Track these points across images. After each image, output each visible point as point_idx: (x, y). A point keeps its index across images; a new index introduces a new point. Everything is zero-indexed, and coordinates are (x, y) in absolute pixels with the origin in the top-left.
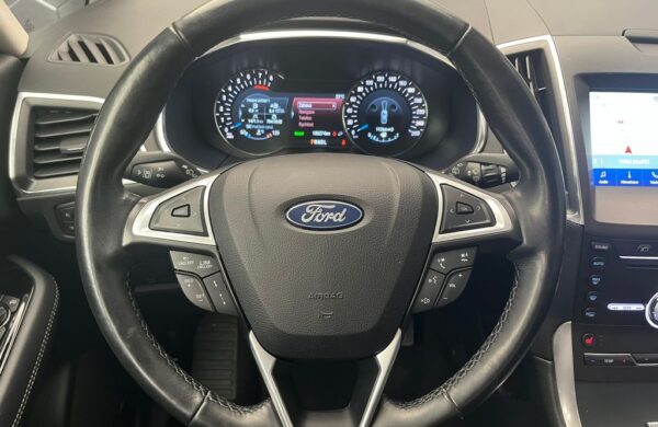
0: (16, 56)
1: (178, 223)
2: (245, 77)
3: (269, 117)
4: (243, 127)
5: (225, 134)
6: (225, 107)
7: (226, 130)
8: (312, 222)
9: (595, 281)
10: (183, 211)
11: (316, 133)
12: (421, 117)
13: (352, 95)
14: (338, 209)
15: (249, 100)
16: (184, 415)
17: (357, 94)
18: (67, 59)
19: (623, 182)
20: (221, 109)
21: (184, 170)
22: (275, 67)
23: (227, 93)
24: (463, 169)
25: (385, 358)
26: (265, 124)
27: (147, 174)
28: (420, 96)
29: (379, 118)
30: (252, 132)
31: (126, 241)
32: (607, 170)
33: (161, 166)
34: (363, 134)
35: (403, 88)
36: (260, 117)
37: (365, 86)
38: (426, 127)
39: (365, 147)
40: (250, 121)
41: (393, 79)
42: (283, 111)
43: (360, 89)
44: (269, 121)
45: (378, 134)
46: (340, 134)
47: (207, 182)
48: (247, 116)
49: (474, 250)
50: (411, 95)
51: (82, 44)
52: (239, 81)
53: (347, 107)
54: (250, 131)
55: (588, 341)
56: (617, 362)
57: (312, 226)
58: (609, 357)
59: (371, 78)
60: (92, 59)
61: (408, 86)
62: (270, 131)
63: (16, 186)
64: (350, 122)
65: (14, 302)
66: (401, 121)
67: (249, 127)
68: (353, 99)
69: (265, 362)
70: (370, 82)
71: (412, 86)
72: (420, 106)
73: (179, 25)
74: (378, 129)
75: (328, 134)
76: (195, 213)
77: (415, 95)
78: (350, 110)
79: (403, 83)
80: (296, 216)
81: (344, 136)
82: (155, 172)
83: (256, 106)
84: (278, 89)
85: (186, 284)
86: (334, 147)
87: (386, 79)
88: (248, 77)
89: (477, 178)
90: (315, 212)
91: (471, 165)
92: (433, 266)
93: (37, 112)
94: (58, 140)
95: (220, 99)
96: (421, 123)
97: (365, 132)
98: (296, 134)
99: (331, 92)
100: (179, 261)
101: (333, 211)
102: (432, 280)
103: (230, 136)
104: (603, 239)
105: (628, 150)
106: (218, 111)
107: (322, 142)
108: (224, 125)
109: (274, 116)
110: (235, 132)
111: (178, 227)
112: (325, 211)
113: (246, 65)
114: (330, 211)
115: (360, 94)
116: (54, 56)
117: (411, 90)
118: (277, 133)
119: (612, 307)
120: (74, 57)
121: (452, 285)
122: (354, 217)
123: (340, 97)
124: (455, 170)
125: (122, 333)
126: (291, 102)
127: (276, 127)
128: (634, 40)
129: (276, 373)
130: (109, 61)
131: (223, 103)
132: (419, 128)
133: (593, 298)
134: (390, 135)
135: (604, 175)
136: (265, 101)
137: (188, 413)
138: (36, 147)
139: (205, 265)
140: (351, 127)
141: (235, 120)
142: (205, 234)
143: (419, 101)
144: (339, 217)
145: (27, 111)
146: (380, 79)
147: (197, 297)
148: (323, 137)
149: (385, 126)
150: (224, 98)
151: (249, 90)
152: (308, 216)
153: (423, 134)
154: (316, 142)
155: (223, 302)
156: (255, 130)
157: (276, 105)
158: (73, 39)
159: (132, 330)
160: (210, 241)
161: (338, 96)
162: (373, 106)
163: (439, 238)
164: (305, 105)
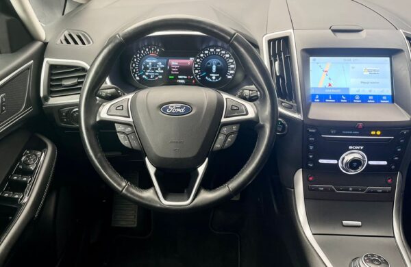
0: (41, 41)
1: (119, 113)
2: (145, 50)
3: (157, 69)
4: (144, 74)
5: (135, 77)
6: (136, 64)
7: (136, 75)
8: (171, 112)
9: (311, 148)
10: (120, 108)
11: (180, 77)
12: (232, 69)
13: (198, 58)
14: (182, 107)
15: (147, 61)
16: (119, 190)
17: (200, 58)
18: (64, 42)
19: (327, 100)
20: (134, 65)
21: (119, 93)
22: (160, 45)
23: (137, 58)
24: (242, 93)
25: (201, 169)
26: (155, 72)
27: (104, 94)
28: (231, 59)
29: (211, 68)
30: (149, 76)
31: (98, 119)
32: (318, 95)
33: (109, 91)
34: (203, 78)
35: (223, 54)
36: (153, 69)
37: (204, 53)
38: (235, 74)
39: (204, 83)
40: (148, 71)
41: (218, 50)
42: (163, 66)
43: (202, 55)
44: (157, 71)
45: (211, 77)
46: (192, 77)
47: (130, 96)
48: (146, 68)
49: (238, 125)
50: (227, 58)
51: (70, 35)
52: (142, 52)
53: (195, 64)
54: (147, 76)
55: (311, 179)
56: (326, 189)
57: (171, 114)
58: (321, 187)
59: (207, 50)
60: (76, 43)
61: (226, 54)
62: (157, 76)
63: (43, 101)
64: (197, 71)
65: (39, 153)
66: (222, 71)
67: (147, 74)
68: (198, 60)
69: (152, 170)
70: (206, 52)
71: (228, 54)
72: (232, 63)
73: (121, 34)
74: (211, 75)
75: (185, 77)
76: (125, 108)
77: (229, 58)
78: (197, 66)
79: (223, 52)
80: (165, 110)
81: (194, 79)
82: (107, 93)
83: (150, 64)
84: (161, 55)
85: (121, 137)
86: (188, 83)
87: (215, 50)
88: (147, 50)
89: (248, 97)
90: (172, 108)
91: (245, 91)
92: (221, 132)
93: (52, 67)
94: (61, 80)
95: (133, 60)
96: (232, 72)
97: (205, 76)
98: (170, 77)
99: (187, 57)
100: (119, 128)
101: (180, 108)
102: (221, 137)
103: (138, 78)
104: (313, 127)
105: (330, 85)
106: (132, 66)
107: (183, 81)
108: (135, 73)
109: (159, 69)
110: (140, 76)
111: (118, 114)
112: (176, 108)
113: (146, 44)
114: (178, 108)
115: (202, 57)
116: (59, 42)
117: (227, 56)
118: (161, 77)
119: (321, 161)
120: (68, 42)
121: (229, 140)
122: (188, 110)
123: (192, 59)
124: (239, 93)
125: (96, 156)
126: (167, 62)
127: (160, 74)
128: (335, 31)
129: (156, 174)
130: (84, 44)
131: (134, 62)
132: (231, 74)
133: (311, 157)
134: (217, 78)
135: (317, 97)
136: (155, 61)
137: (120, 189)
138: (51, 83)
139: (129, 129)
140: (197, 74)
141: (140, 70)
142: (129, 117)
143: (231, 61)
144: (182, 110)
145: (48, 66)
146: (212, 50)
147: (125, 142)
148: (183, 79)
149: (214, 73)
150: (135, 60)
151: (147, 55)
152: (170, 110)
153: (233, 77)
154: (180, 81)
155: (135, 145)
156: (150, 75)
157: (160, 63)
158: (66, 33)
159: (99, 155)
160: (130, 120)
161: (191, 59)
162: (209, 64)
163: (223, 120)
164: (175, 63)
